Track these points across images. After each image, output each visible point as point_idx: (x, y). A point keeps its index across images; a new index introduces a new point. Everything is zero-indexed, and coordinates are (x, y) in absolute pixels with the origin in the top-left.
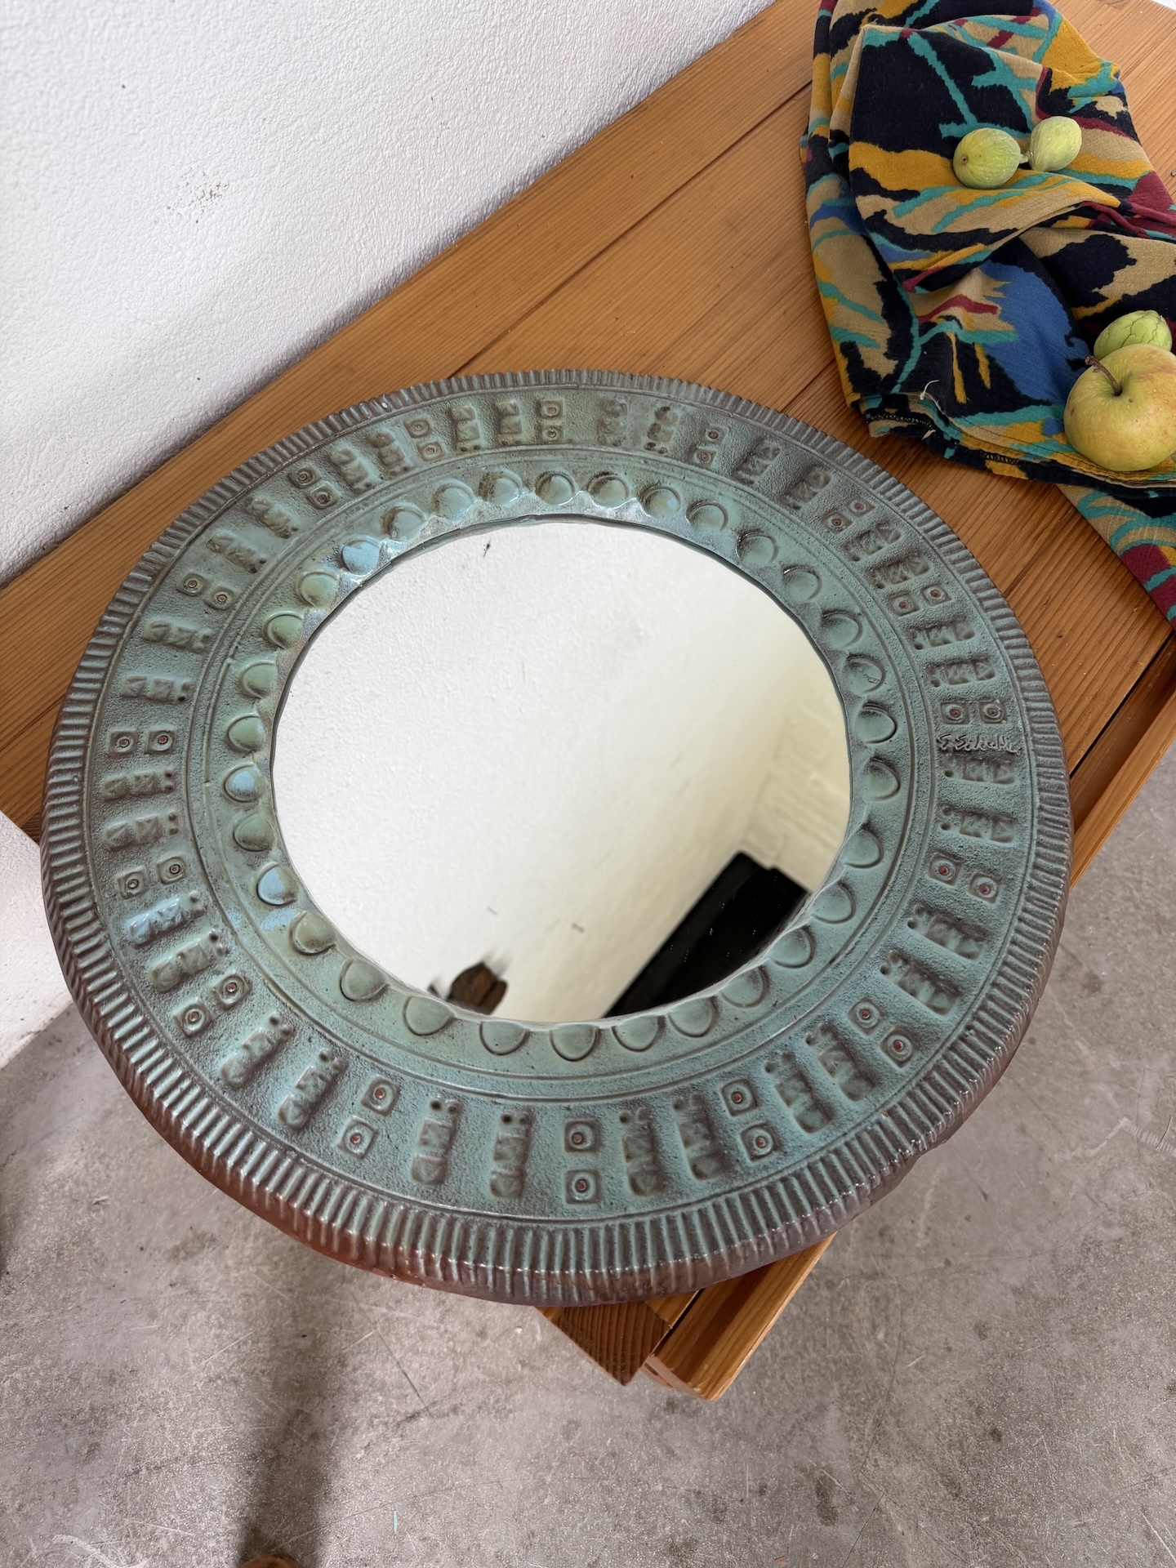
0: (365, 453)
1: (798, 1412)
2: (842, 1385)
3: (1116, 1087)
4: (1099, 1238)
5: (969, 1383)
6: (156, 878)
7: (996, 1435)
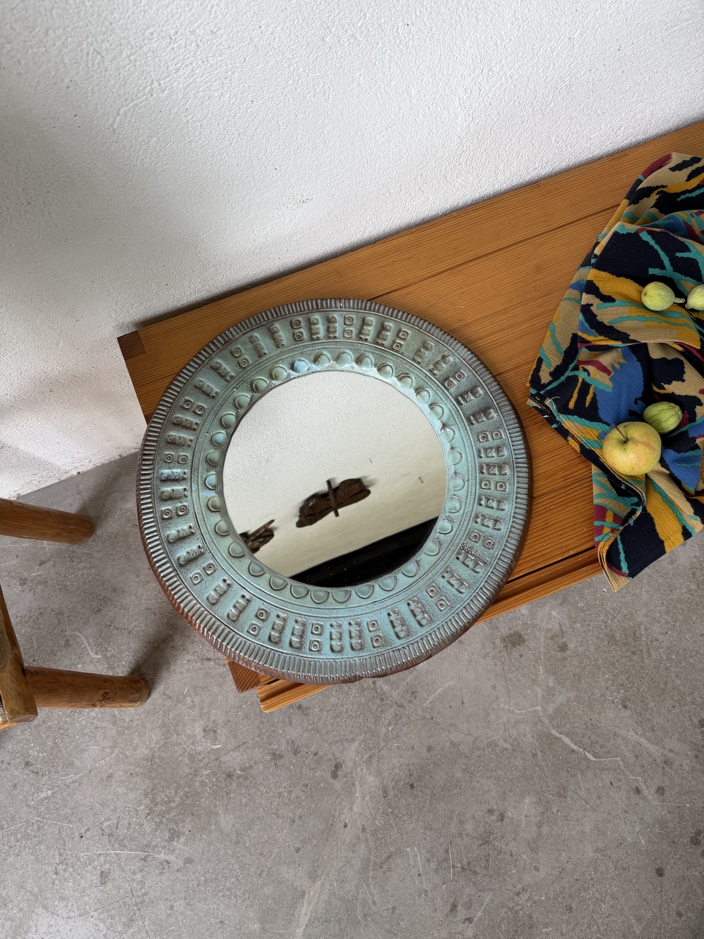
0: (323, 324)
1: (344, 736)
2: (365, 736)
3: (545, 693)
4: (498, 743)
5: (413, 764)
6: (176, 460)
7: (412, 786)
